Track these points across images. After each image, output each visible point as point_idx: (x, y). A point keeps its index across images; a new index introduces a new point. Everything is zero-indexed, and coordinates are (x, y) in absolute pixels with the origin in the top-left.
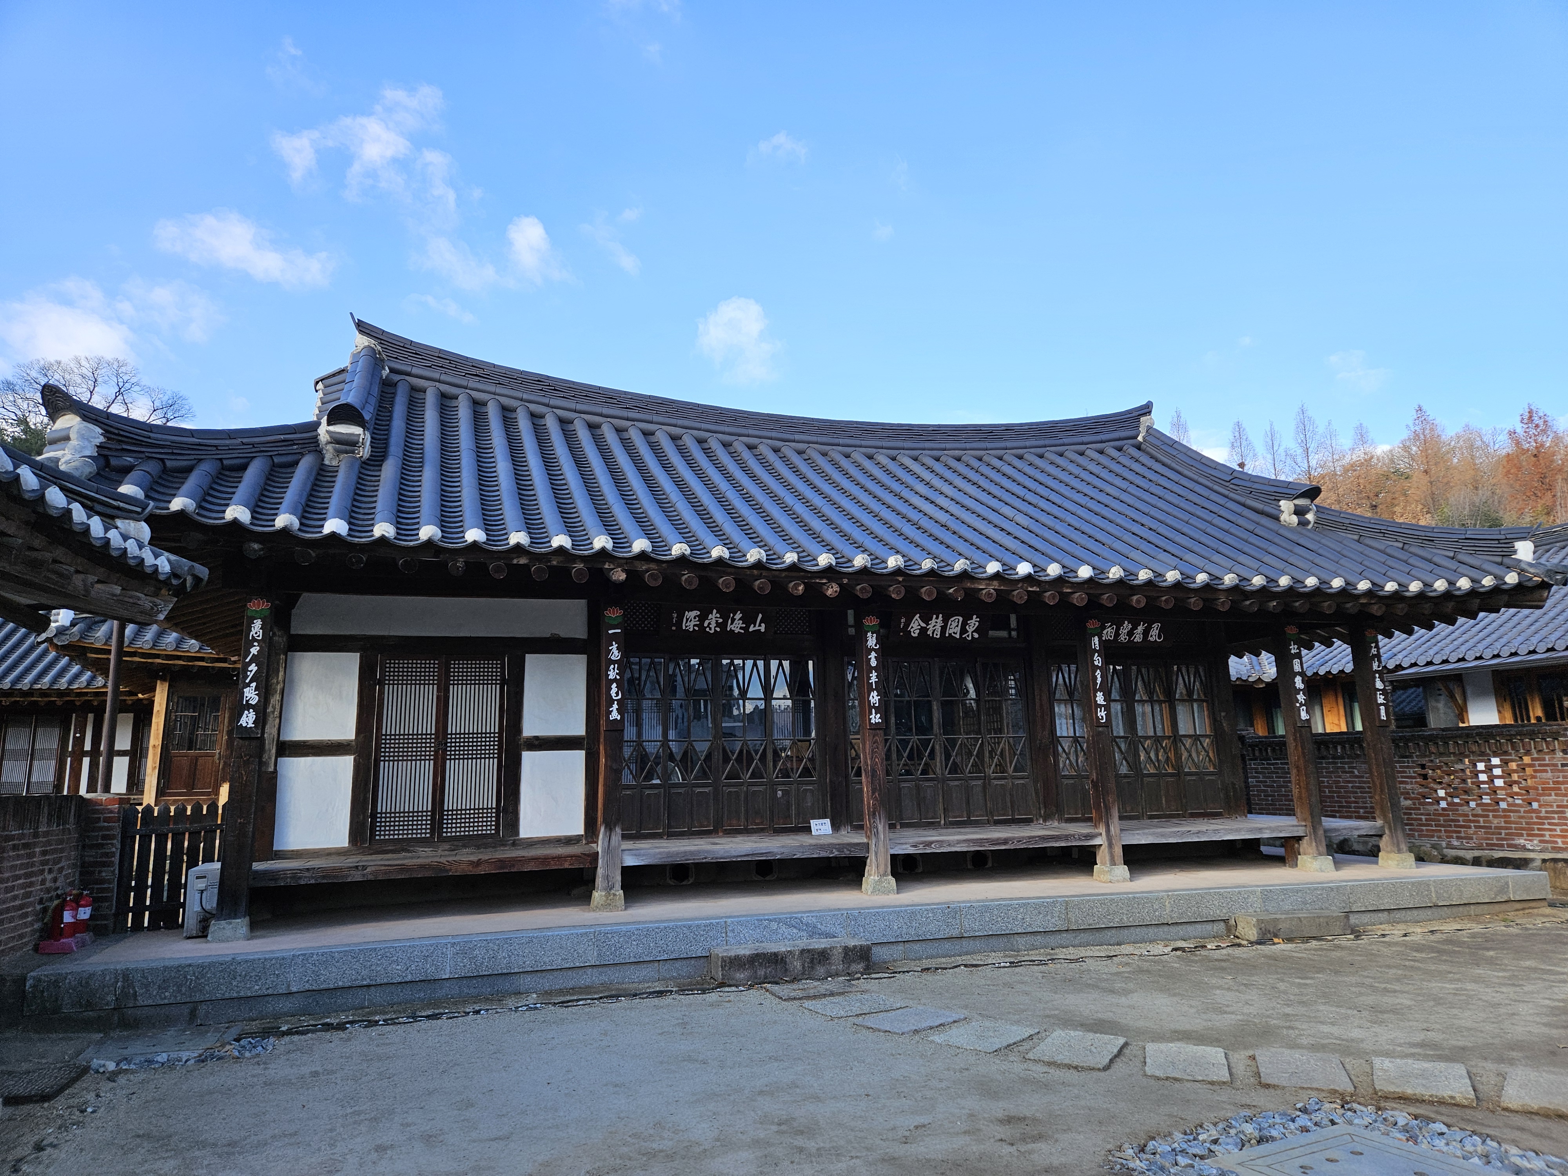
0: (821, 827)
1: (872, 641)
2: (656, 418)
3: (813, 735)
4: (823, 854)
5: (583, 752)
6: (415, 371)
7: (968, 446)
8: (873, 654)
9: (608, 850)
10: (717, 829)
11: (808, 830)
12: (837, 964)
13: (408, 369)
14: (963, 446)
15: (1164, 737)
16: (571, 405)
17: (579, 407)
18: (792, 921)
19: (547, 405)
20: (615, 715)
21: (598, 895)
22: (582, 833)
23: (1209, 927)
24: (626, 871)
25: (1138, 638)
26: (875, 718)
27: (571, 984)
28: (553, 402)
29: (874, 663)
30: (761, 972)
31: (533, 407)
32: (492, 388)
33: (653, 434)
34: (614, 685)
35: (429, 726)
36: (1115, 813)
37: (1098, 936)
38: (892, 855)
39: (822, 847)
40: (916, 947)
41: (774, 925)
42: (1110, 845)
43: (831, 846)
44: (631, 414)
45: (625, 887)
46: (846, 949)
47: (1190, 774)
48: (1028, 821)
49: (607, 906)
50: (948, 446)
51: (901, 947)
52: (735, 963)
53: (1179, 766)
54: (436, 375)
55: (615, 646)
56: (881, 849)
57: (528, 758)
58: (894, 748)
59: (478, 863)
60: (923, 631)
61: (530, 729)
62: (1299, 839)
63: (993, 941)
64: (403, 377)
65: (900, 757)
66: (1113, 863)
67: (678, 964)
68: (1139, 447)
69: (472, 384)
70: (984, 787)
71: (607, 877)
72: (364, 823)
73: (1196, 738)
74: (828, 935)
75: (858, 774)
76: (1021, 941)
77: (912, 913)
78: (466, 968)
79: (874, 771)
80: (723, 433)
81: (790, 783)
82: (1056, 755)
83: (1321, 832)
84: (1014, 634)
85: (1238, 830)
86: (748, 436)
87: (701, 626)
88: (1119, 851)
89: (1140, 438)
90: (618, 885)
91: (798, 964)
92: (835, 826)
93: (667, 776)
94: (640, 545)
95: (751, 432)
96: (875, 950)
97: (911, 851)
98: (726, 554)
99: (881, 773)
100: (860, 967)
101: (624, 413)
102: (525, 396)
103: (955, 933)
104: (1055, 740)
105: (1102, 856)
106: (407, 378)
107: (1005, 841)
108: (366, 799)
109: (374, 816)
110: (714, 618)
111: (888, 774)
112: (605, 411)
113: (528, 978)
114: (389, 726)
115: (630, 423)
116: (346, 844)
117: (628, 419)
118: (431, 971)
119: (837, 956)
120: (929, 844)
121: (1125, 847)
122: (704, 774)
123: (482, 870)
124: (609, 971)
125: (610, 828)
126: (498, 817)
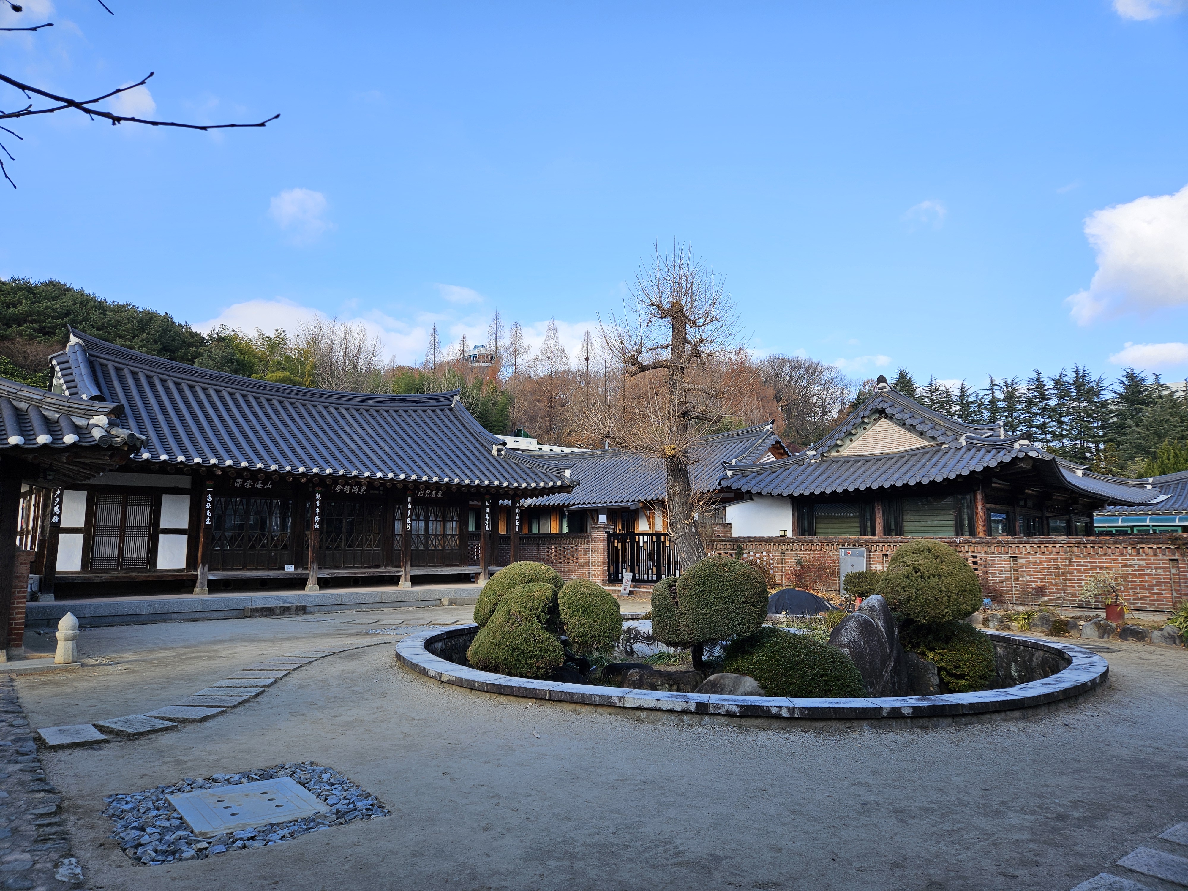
0: (290, 568)
1: (318, 497)
2: (223, 384)
3: (289, 531)
4: (290, 577)
5: (187, 536)
6: (102, 355)
7: (373, 404)
8: (318, 502)
9: (202, 573)
10: (244, 568)
11: (284, 569)
12: (293, 610)
13: (98, 355)
14: (371, 404)
15: (439, 535)
16: (181, 376)
17: (184, 377)
18: (275, 598)
19: (168, 375)
20: (208, 522)
21: (197, 590)
22: (185, 567)
23: (434, 602)
24: (209, 581)
25: (433, 496)
26: (317, 526)
27: (191, 617)
28: (171, 374)
29: (318, 505)
30: (265, 613)
31: (161, 376)
32: (141, 366)
33: (221, 391)
34: (209, 511)
35: (118, 523)
36: (409, 563)
37: (393, 604)
38: (318, 578)
39: (290, 574)
40: (324, 607)
41: (270, 599)
42: (406, 575)
43: (294, 574)
44: (210, 382)
45: (209, 586)
46: (297, 607)
47: (447, 550)
48: (378, 567)
49: (201, 593)
50: (364, 404)
51: (318, 608)
52: (256, 610)
53: (444, 547)
54: (113, 358)
55: (210, 495)
56: (314, 575)
57: (161, 536)
58: (324, 538)
59: (148, 576)
60: (342, 490)
61: (163, 525)
62: (480, 573)
63: (353, 606)
64: (95, 358)
65: (327, 541)
66: (406, 581)
67: (232, 612)
68: (451, 410)
69: (130, 363)
70: (361, 553)
71: (201, 583)
72: (88, 562)
73: (452, 535)
74: (290, 603)
75: (308, 547)
76: (363, 606)
77: (323, 596)
78: (151, 610)
79: (314, 546)
80: (255, 393)
81: (277, 550)
82: (393, 541)
83: (487, 571)
84: (381, 492)
85: (456, 570)
86: (268, 394)
87: (243, 485)
88: (408, 577)
89: (452, 406)
90: (206, 586)
91: (279, 611)
92: (296, 568)
93: (222, 546)
94: (229, 462)
95: (269, 393)
96: (308, 608)
97: (326, 576)
98: (263, 466)
99: (317, 547)
100: (302, 612)
101: (207, 381)
102: (157, 370)
103: (339, 603)
104: (393, 534)
105: (402, 579)
106: (98, 359)
107: (365, 573)
108: (88, 552)
109: (92, 559)
110: (249, 482)
111: (320, 547)
112: (197, 379)
113: (175, 615)
114: (99, 522)
115: (210, 386)
116: (80, 570)
117: (208, 384)
118: (138, 611)
119: (294, 609)
120: (334, 574)
121: (411, 576)
122: (239, 546)
123: (149, 579)
124: (206, 613)
125: (204, 565)
126: (147, 560)
